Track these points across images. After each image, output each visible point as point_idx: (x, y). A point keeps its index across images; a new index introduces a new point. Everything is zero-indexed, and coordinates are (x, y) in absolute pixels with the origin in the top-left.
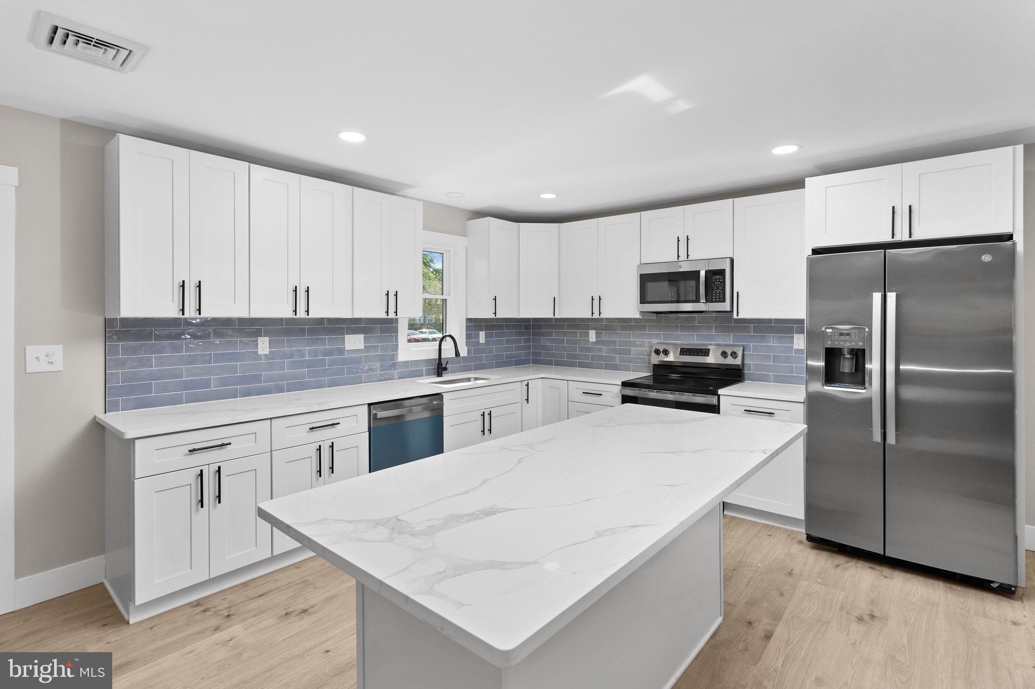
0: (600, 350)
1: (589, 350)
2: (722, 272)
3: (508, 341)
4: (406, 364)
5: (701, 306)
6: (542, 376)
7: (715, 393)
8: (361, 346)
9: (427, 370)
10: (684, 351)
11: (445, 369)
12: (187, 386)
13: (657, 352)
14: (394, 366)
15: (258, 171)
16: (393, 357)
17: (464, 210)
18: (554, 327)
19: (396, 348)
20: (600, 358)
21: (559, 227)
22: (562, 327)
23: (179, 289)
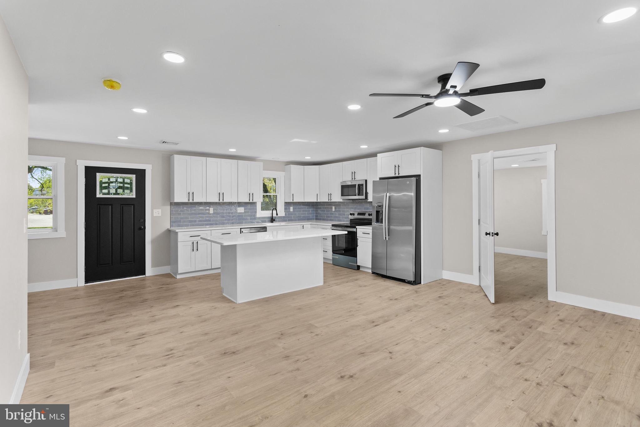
0: (336, 214)
1: (332, 214)
2: (362, 185)
3: (303, 211)
4: (259, 218)
5: (357, 197)
6: (310, 223)
7: (355, 227)
8: (243, 211)
9: (268, 220)
10: (359, 214)
11: (274, 220)
12: (190, 221)
13: (351, 214)
14: (255, 218)
15: (209, 159)
16: (255, 215)
17: (283, 162)
18: (322, 205)
19: (256, 212)
20: (336, 217)
21: (319, 167)
22: (324, 205)
23: (187, 194)
